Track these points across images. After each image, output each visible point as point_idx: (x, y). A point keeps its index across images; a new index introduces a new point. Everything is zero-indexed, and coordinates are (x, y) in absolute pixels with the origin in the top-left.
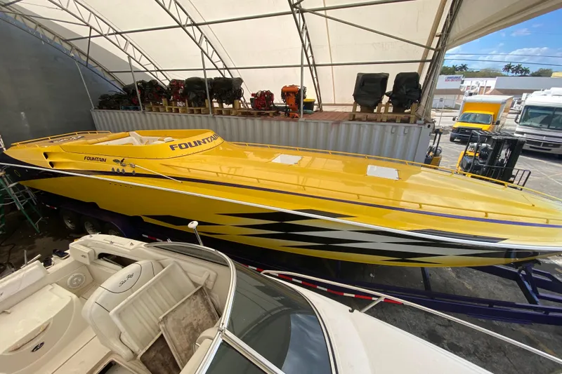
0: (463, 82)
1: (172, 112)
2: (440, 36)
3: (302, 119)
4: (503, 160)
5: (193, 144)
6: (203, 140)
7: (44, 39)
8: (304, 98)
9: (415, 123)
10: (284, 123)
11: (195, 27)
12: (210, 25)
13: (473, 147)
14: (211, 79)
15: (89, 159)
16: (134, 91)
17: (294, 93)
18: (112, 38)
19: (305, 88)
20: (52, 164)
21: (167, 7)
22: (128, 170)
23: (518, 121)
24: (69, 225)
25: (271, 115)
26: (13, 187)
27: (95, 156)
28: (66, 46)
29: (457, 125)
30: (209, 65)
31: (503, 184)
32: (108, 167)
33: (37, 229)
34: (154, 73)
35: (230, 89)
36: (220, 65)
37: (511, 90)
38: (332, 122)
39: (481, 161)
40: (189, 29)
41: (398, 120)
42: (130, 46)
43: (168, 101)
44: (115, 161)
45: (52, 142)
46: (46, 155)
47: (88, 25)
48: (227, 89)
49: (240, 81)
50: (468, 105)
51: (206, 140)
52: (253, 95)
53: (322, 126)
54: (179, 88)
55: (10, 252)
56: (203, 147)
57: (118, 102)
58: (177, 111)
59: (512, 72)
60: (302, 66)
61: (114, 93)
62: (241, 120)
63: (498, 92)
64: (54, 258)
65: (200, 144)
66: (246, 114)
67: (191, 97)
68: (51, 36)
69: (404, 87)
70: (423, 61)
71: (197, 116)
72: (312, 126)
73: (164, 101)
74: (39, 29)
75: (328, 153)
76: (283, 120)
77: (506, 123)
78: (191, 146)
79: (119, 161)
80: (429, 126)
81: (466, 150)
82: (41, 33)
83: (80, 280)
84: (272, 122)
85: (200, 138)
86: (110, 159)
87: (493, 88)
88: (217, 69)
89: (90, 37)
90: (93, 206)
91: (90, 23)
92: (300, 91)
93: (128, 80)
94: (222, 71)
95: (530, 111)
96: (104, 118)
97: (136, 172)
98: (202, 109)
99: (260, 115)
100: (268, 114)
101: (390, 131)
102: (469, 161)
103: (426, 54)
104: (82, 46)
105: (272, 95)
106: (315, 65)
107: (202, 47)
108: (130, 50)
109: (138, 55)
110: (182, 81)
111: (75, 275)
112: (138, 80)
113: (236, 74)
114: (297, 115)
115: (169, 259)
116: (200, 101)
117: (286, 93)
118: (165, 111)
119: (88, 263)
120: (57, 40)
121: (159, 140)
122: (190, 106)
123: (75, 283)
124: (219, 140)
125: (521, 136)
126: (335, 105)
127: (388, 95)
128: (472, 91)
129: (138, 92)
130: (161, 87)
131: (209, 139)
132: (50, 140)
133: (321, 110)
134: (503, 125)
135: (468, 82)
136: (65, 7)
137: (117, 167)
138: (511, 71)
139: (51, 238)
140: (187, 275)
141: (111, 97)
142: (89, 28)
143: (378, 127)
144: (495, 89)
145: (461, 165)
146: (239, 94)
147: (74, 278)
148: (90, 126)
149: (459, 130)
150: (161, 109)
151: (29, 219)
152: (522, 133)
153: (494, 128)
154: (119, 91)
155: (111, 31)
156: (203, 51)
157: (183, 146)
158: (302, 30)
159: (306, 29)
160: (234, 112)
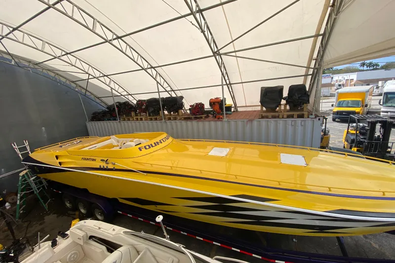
0: (332, 78)
1: (138, 120)
2: (316, 59)
3: (225, 119)
4: (379, 136)
5: (154, 145)
6: (160, 141)
7: (60, 82)
8: (225, 104)
9: (308, 117)
10: (213, 123)
11: (152, 69)
12: (162, 67)
13: (353, 127)
14: (163, 98)
15: (85, 159)
16: (114, 109)
17: (218, 102)
18: (102, 79)
19: (225, 99)
20: (60, 163)
21: (136, 60)
22: (110, 166)
23: (382, 103)
24: (68, 205)
25: (203, 118)
26: (33, 180)
27: (89, 158)
28: (73, 85)
29: (336, 109)
30: (161, 89)
31: (388, 163)
32: (97, 164)
33: (46, 208)
34: (126, 96)
35: (176, 104)
36: (169, 89)
37: (369, 80)
38: (247, 120)
39: (362, 137)
40: (149, 71)
41: (295, 116)
42: (112, 82)
43: (136, 113)
44: (102, 160)
45: (61, 147)
46: (57, 157)
47: (87, 73)
48: (174, 104)
49: (182, 98)
50: (341, 95)
51: (162, 141)
52: (190, 106)
53: (240, 123)
54: (143, 105)
55: (27, 228)
56: (161, 146)
57: (104, 116)
58: (141, 119)
59: (367, 67)
60: (222, 85)
61: (101, 111)
62: (184, 123)
63: (359, 82)
64: (59, 239)
65: (158, 144)
66: (187, 119)
67: (150, 111)
68: (64, 80)
69: (296, 94)
70: (306, 75)
71: (154, 122)
72: (232, 123)
73: (133, 114)
74: (57, 76)
75: (248, 143)
76: (212, 121)
77: (372, 104)
78: (152, 146)
79: (104, 161)
80: (319, 119)
81: (348, 130)
82: (58, 78)
83: (75, 257)
84: (205, 122)
85: (157, 140)
86: (98, 159)
87: (355, 79)
88: (166, 91)
89: (88, 79)
90: (85, 191)
91: (89, 72)
92: (222, 101)
93: (110, 102)
94: (170, 92)
95: (389, 96)
96: (94, 127)
97: (116, 168)
98: (158, 117)
99: (196, 118)
100: (201, 118)
101: (290, 124)
102: (352, 137)
103: (307, 71)
104: (83, 84)
105: (203, 105)
106: (230, 84)
107: (157, 80)
108: (112, 85)
109: (117, 87)
110: (144, 100)
111: (72, 252)
112: (117, 101)
113: (179, 94)
114: (221, 117)
115: (142, 245)
116: (156, 111)
117: (212, 103)
118: (134, 120)
119: (82, 244)
120: (68, 82)
121: (130, 141)
122: (149, 115)
123: (72, 259)
124: (171, 139)
125: (386, 114)
126: (246, 106)
127: (284, 99)
128: (341, 83)
129: (116, 109)
130: (131, 105)
131: (164, 140)
132: (60, 145)
133: (237, 111)
134: (370, 106)
135: (336, 77)
136: (74, 64)
137: (103, 165)
138: (365, 66)
139: (55, 215)
140: (155, 259)
141: (99, 113)
142: (88, 75)
143: (281, 122)
144: (357, 80)
145: (347, 140)
146: (181, 106)
147: (71, 256)
148: (85, 133)
149: (338, 113)
150: (131, 119)
151: (42, 201)
152: (387, 112)
153: (364, 109)
154: (104, 109)
155: (101, 75)
156: (158, 82)
157: (147, 147)
158: (221, 65)
159: (223, 63)
160: (179, 118)
